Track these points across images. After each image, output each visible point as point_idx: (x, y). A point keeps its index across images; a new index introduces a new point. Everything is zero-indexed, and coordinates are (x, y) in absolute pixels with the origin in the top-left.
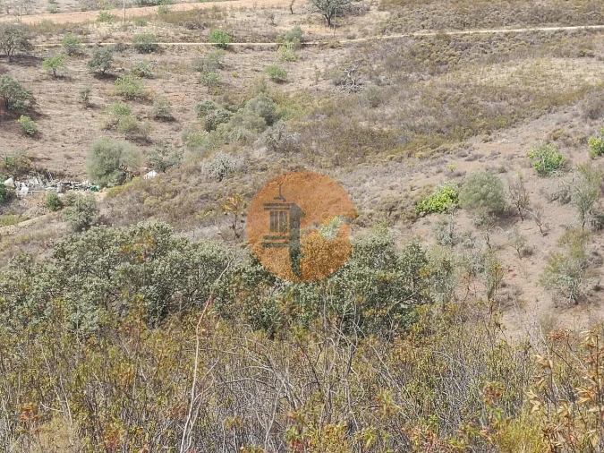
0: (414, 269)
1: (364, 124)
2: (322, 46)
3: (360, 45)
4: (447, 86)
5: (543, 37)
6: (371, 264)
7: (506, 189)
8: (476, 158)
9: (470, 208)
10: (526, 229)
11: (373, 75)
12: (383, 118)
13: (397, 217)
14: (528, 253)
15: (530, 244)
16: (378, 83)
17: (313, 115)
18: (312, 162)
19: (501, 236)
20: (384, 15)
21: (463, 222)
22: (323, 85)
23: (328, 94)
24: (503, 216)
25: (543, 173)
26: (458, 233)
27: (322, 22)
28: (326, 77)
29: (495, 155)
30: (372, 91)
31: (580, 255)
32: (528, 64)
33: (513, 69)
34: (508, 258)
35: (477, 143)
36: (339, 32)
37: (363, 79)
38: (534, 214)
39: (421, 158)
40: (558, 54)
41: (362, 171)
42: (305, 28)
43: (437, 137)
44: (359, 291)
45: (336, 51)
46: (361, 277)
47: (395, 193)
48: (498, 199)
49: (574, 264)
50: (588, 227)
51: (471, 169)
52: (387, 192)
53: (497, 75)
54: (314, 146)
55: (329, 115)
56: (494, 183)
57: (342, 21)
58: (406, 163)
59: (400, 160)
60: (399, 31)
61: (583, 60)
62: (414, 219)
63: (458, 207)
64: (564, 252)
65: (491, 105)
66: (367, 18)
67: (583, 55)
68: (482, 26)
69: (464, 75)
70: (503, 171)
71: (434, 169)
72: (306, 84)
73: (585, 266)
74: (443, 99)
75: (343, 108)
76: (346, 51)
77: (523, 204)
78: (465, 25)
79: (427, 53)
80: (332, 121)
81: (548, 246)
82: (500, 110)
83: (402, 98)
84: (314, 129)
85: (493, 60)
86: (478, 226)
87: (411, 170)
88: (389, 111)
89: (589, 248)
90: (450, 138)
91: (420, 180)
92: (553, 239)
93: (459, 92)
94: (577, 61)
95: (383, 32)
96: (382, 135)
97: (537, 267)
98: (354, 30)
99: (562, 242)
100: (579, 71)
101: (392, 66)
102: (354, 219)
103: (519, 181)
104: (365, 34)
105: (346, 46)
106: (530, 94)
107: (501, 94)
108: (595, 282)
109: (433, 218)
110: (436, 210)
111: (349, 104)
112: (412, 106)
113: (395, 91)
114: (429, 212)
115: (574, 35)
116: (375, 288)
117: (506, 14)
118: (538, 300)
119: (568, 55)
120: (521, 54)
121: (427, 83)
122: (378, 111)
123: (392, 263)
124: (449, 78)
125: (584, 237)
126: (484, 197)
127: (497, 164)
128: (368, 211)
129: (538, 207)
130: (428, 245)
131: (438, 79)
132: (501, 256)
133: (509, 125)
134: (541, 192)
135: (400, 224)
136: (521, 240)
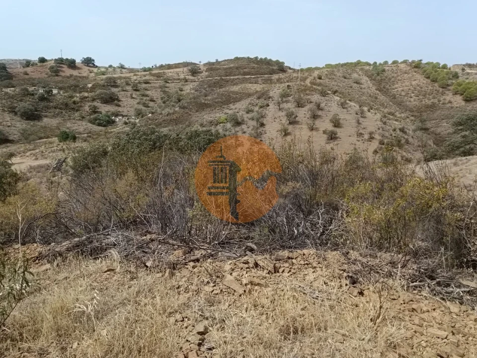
0: (217, 136)
1: (203, 101)
2: (192, 81)
3: (201, 81)
4: (223, 91)
5: (246, 78)
6: (206, 135)
7: (239, 117)
8: (231, 109)
9: (230, 122)
10: (244, 127)
11: (205, 89)
12: (208, 100)
13: (212, 125)
14: (244, 133)
15: (245, 130)
16: (206, 91)
17: (190, 99)
18: (191, 111)
19: (238, 129)
20: (207, 73)
21: (229, 125)
22: (192, 91)
23: (194, 94)
24: (238, 123)
25: (247, 113)
26: (228, 128)
27: (191, 75)
28: (193, 89)
29: (236, 109)
30: (205, 93)
31: (257, 133)
32: (243, 85)
33: (239, 87)
34: (240, 134)
35: (231, 106)
36: (196, 78)
37: (202, 90)
38: (246, 123)
39: (218, 110)
40: (250, 83)
41: (203, 113)
42: (187, 77)
43: (222, 104)
44: (204, 141)
45: (195, 83)
46: (204, 138)
47: (212, 119)
48: (237, 119)
49: (255, 135)
50: (259, 126)
51: (230, 112)
52: (210, 118)
53: (236, 88)
54: (191, 107)
55: (194, 99)
56: (237, 116)
57: (196, 75)
58: (214, 111)
59: (213, 110)
60: (211, 77)
61: (256, 84)
62: (217, 125)
63: (227, 122)
64: (253, 132)
65: (234, 96)
66: (202, 74)
67: (256, 83)
68: (232, 76)
69: (227, 89)
70: (238, 112)
71: (221, 112)
72: (188, 91)
73: (258, 135)
74: (222, 95)
75: (198, 97)
76: (198, 83)
77: (243, 120)
78: (227, 76)
79: (218, 83)
80: (195, 100)
81: (249, 131)
82: (237, 97)
83: (212, 95)
84: (191, 102)
85: (234, 85)
86: (232, 126)
87: (216, 113)
88: (209, 98)
89: (259, 131)
90: (225, 104)
91: (218, 115)
92: (250, 129)
93: (226, 93)
94: (255, 85)
95: (207, 78)
96: (208, 104)
97: (247, 135)
98: (199, 77)
99: (252, 130)
100: (255, 87)
101: (209, 87)
102: (202, 125)
103: (242, 115)
104: (202, 78)
105: (198, 81)
106: (244, 93)
107: (236, 93)
108: (260, 139)
109: (221, 125)
110: (222, 123)
111: (199, 96)
112: (214, 96)
113: (211, 93)
114: (220, 123)
115: (254, 78)
116: (208, 141)
117: (237, 73)
119: (252, 83)
120: (241, 83)
121: (218, 91)
122: (207, 98)
123: (212, 135)
124: (224, 89)
125: (257, 128)
126: (233, 119)
127: (236, 111)
128: (205, 123)
129: (247, 121)
130: (221, 131)
131: (221, 90)
132: (238, 133)
133: (239, 101)
134: (247, 117)
135: (213, 126)
136: (243, 129)
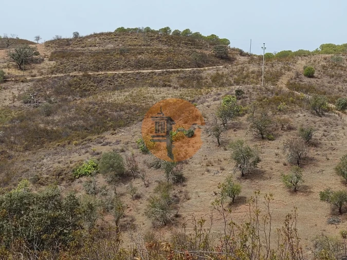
0: (72, 209)
1: (42, 126)
2: (16, 81)
3: (39, 80)
4: (90, 103)
5: (142, 75)
6: (46, 208)
7: (125, 161)
8: (107, 144)
9: (105, 173)
10: (137, 183)
11: (47, 98)
12: (53, 122)
13: (63, 179)
14: (138, 197)
15: (139, 192)
16: (50, 102)
17: (12, 121)
18: (12, 149)
19: (122, 188)
20: (53, 63)
21: (101, 181)
22: (18, 104)
23: (20, 108)
24: (123, 176)
25: (145, 151)
26: (99, 186)
27: (16, 67)
28: (19, 98)
29: (118, 142)
30: (47, 107)
31: (167, 197)
32: (135, 91)
33: (127, 94)
34: (127, 200)
35: (108, 136)
36: (26, 73)
37: (41, 99)
38: (141, 175)
39: (76, 145)
40: (152, 85)
41: (41, 153)
42: (6, 71)
43: (85, 132)
44: (39, 223)
45: (25, 84)
46: (40, 215)
47: (61, 165)
48: (120, 167)
49: (163, 202)
50: (171, 181)
51: (105, 150)
52: (56, 165)
53: (118, 97)
54: (12, 139)
55: (21, 121)
56: (119, 159)
57: (28, 66)
58: (67, 148)
59: (64, 146)
60: (61, 72)
61: (166, 88)
62: (72, 180)
63: (98, 172)
64: (158, 196)
65: (115, 114)
66: (42, 65)
67: (165, 86)
68: (109, 70)
69: (99, 97)
70: (123, 151)
71: (84, 151)
72: (7, 103)
73: (169, 203)
74: (88, 111)
75: (30, 116)
76: (30, 84)
77: (135, 169)
78: (99, 69)
79: (78, 84)
80: (23, 124)
81: (149, 193)
82: (121, 116)
83: (64, 110)
84: (12, 129)
85: (115, 89)
86: (109, 182)
87: (70, 152)
88: (56, 118)
89: (172, 193)
90: (93, 133)
91: (75, 157)
92: (151, 189)
93: (97, 107)
94: (162, 89)
95: (52, 73)
96: (52, 131)
97: (143, 205)
98: (35, 72)
99: (156, 191)
100: (163, 94)
101: (58, 92)
102: (37, 181)
103: (131, 156)
104: (42, 74)
105: (30, 81)
106: (137, 107)
107: (120, 107)
108: (175, 212)
109: (84, 179)
110: (85, 175)
111: (33, 114)
112: (69, 115)
113: (60, 106)
114: (81, 176)
115: (160, 74)
116: (49, 222)
117: (122, 63)
118: (144, 224)
119: (157, 85)
120: (131, 85)
121: (79, 102)
122: (50, 118)
123: (59, 206)
124: (91, 99)
125: (168, 187)
126: (112, 166)
127: (119, 147)
128: (45, 176)
129: (143, 171)
130: (81, 195)
131: (85, 100)
132: (123, 199)
133: (126, 125)
134: (145, 162)
135: (64, 183)
136: (134, 190)
